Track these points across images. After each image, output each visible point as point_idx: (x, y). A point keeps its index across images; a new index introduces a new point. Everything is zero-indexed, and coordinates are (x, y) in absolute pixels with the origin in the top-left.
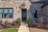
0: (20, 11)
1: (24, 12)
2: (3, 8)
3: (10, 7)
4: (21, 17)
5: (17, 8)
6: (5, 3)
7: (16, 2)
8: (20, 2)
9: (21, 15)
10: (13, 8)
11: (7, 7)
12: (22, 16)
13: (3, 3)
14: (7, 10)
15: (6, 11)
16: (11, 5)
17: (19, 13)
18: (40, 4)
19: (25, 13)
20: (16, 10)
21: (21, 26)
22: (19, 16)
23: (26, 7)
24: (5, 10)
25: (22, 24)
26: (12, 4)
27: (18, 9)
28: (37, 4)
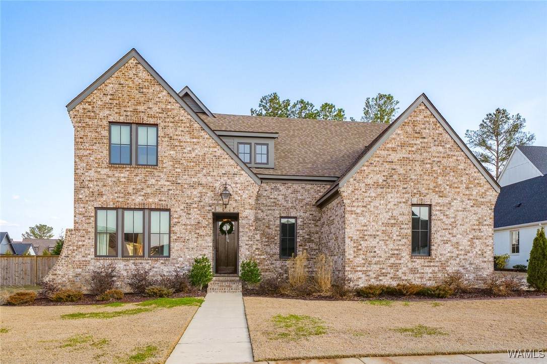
0: (204, 223)
1: (226, 228)
2: (119, 205)
3: (153, 201)
4: (209, 253)
5: (188, 206)
6: (129, 181)
7: (184, 179)
8: (204, 181)
9: (209, 241)
10: (169, 210)
11: (138, 200)
12: (216, 248)
13: (118, 182)
14: (139, 215)
15: (133, 223)
16: (159, 192)
17: (202, 232)
18: (309, 186)
19: (230, 231)
20: (184, 220)
21: (210, 295)
22: (200, 248)
23: (234, 204)
24: (128, 214)
25: (216, 287)
26: (165, 189)
27: (195, 214)
28: (296, 186)
